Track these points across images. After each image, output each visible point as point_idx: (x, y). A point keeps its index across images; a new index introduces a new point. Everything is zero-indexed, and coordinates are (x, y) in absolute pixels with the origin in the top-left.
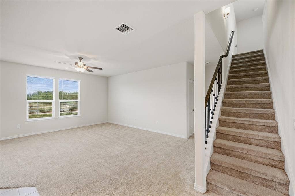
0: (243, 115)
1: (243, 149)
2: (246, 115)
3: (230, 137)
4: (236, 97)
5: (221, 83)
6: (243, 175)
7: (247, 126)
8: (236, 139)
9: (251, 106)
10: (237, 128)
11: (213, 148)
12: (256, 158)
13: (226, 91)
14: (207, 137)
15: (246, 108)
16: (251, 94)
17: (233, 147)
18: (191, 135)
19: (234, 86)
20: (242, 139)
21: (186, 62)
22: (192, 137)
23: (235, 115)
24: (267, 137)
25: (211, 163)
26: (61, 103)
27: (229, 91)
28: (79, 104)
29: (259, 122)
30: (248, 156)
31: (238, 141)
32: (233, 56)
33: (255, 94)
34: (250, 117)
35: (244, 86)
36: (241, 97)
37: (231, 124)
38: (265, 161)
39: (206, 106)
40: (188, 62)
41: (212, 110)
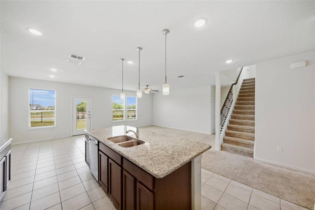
0: (243, 118)
1: (239, 134)
2: (244, 118)
3: (234, 129)
4: (240, 108)
5: (233, 100)
6: (238, 144)
7: (244, 123)
8: (236, 129)
9: (248, 114)
10: (239, 125)
11: (225, 134)
12: (245, 137)
13: (236, 105)
14: (222, 128)
15: (245, 114)
16: (249, 107)
17: (234, 133)
18: (213, 133)
19: (241, 102)
20: (240, 130)
21: (210, 86)
22: (214, 134)
23: (239, 118)
24: (251, 128)
25: (224, 140)
26: (128, 111)
27: (237, 105)
28: (136, 112)
29: (250, 122)
30: (241, 136)
31: (238, 131)
32: (244, 80)
33: (251, 107)
34: (246, 120)
35: (246, 102)
36: (244, 108)
37: (235, 123)
38: (248, 138)
39: (221, 113)
40: (211, 86)
41: (225, 116)
